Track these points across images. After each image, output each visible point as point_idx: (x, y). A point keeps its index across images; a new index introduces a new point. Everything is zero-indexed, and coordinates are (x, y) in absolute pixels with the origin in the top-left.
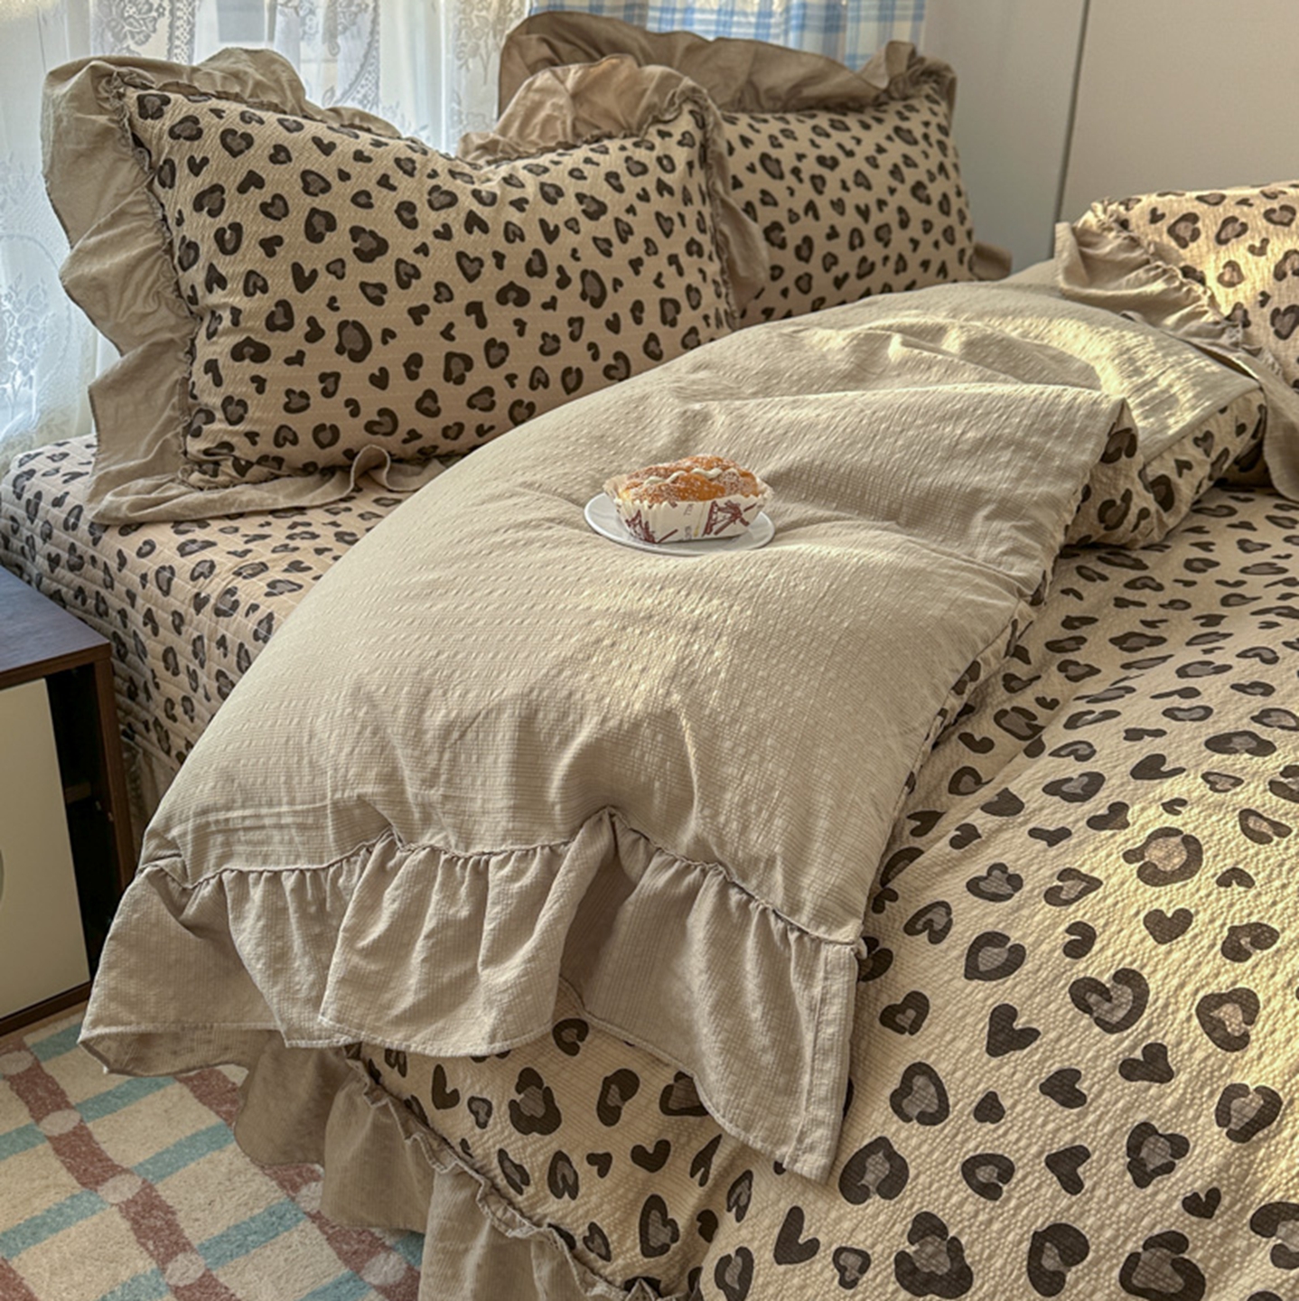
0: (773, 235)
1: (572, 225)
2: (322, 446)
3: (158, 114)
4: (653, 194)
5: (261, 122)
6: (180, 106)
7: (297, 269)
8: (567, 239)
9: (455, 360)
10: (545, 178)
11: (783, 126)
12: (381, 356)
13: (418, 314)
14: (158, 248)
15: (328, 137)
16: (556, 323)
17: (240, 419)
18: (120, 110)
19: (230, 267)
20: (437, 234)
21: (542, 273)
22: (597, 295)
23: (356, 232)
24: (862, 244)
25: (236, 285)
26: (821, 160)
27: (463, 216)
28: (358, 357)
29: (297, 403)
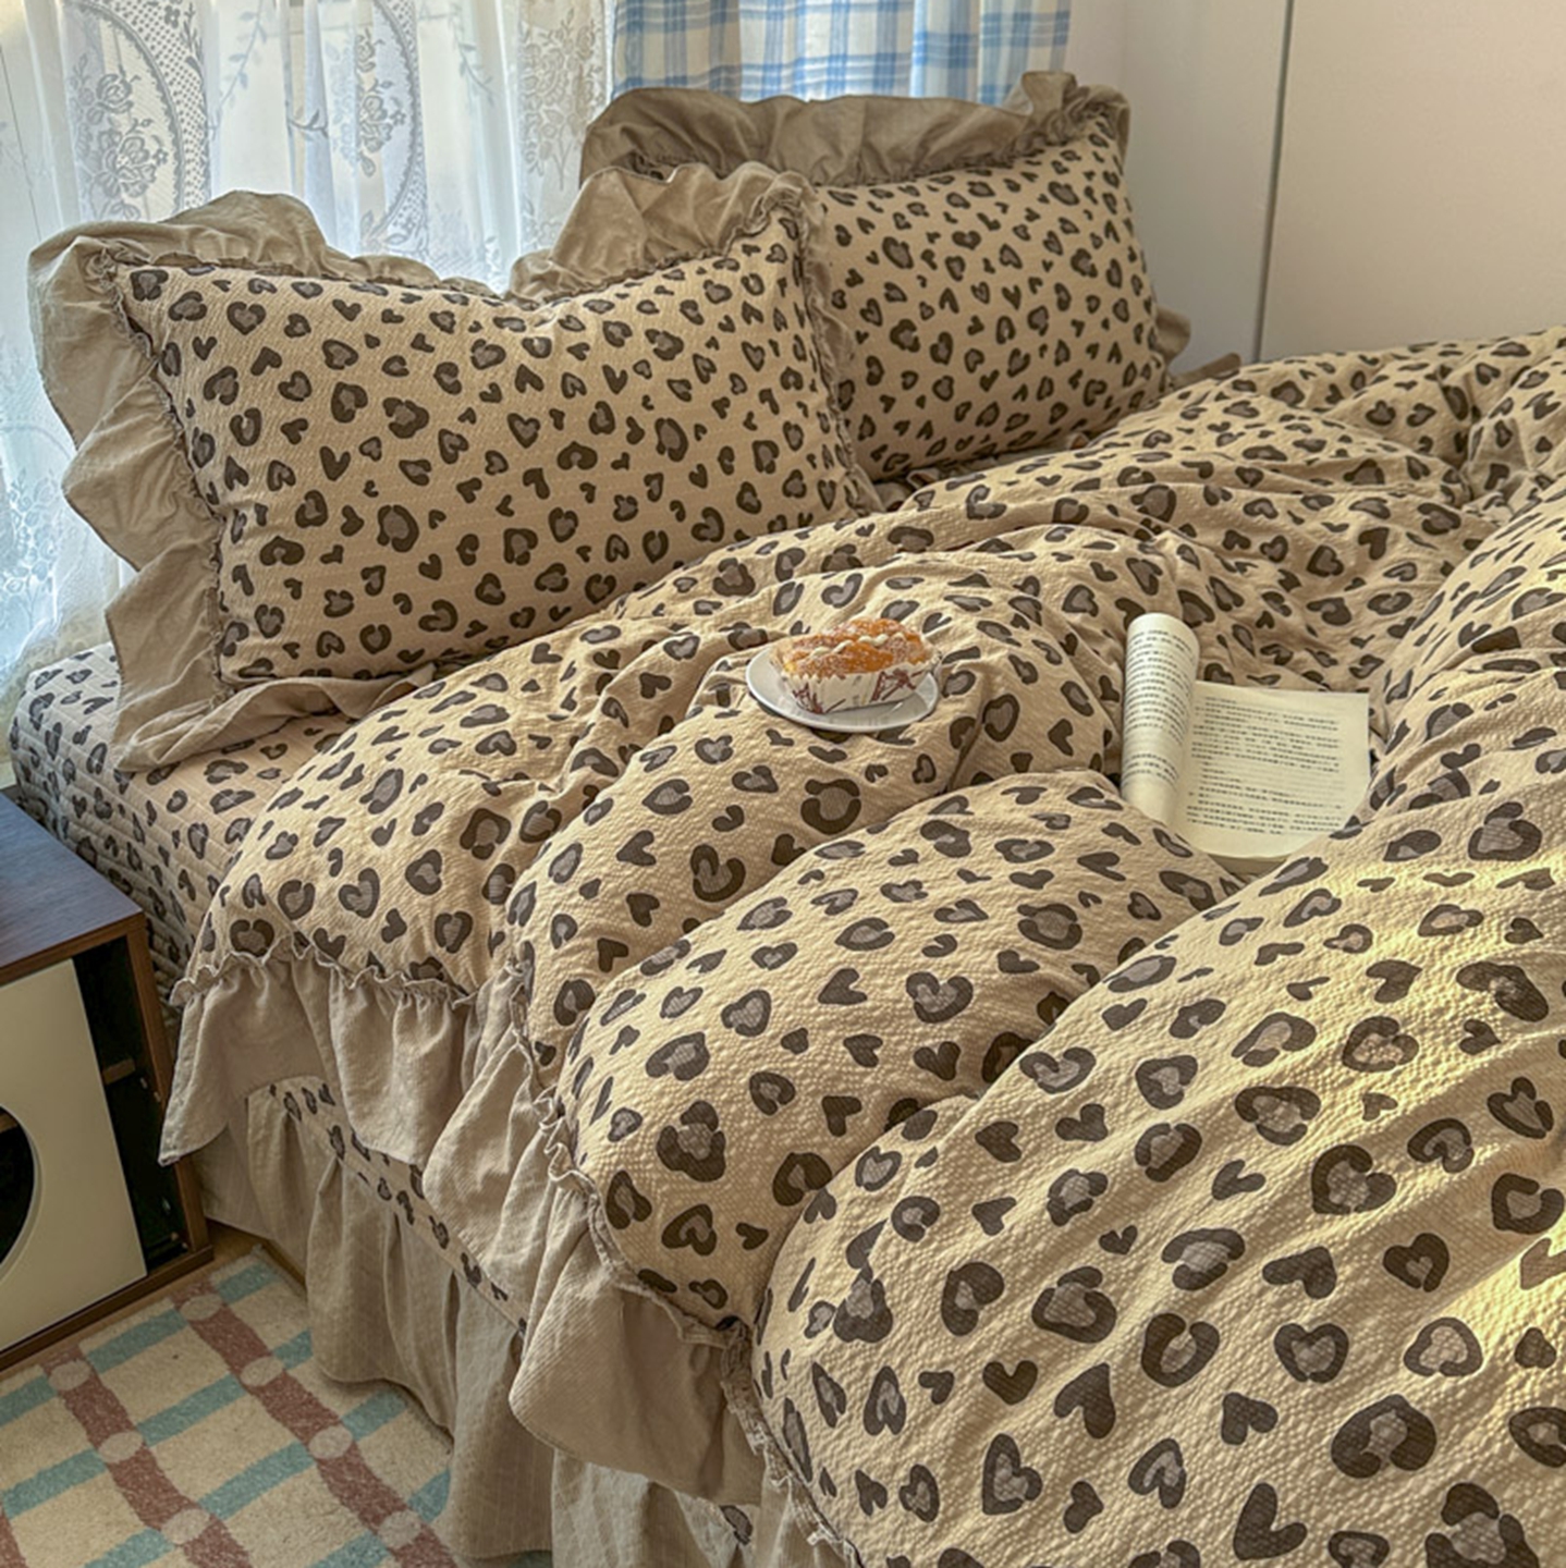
0: (902, 337)
1: (643, 368)
2: (373, 651)
3: (155, 293)
4: (738, 322)
5: (273, 290)
6: (179, 281)
7: (326, 454)
8: (637, 386)
9: (516, 537)
10: (610, 316)
11: (912, 199)
14: (169, 443)
15: (350, 297)
16: (631, 483)
17: (277, 630)
18: (113, 292)
20: (484, 397)
21: (609, 429)
22: (676, 446)
24: (1012, 335)
25: (258, 478)
27: (513, 372)
28: (403, 545)
29: (339, 604)
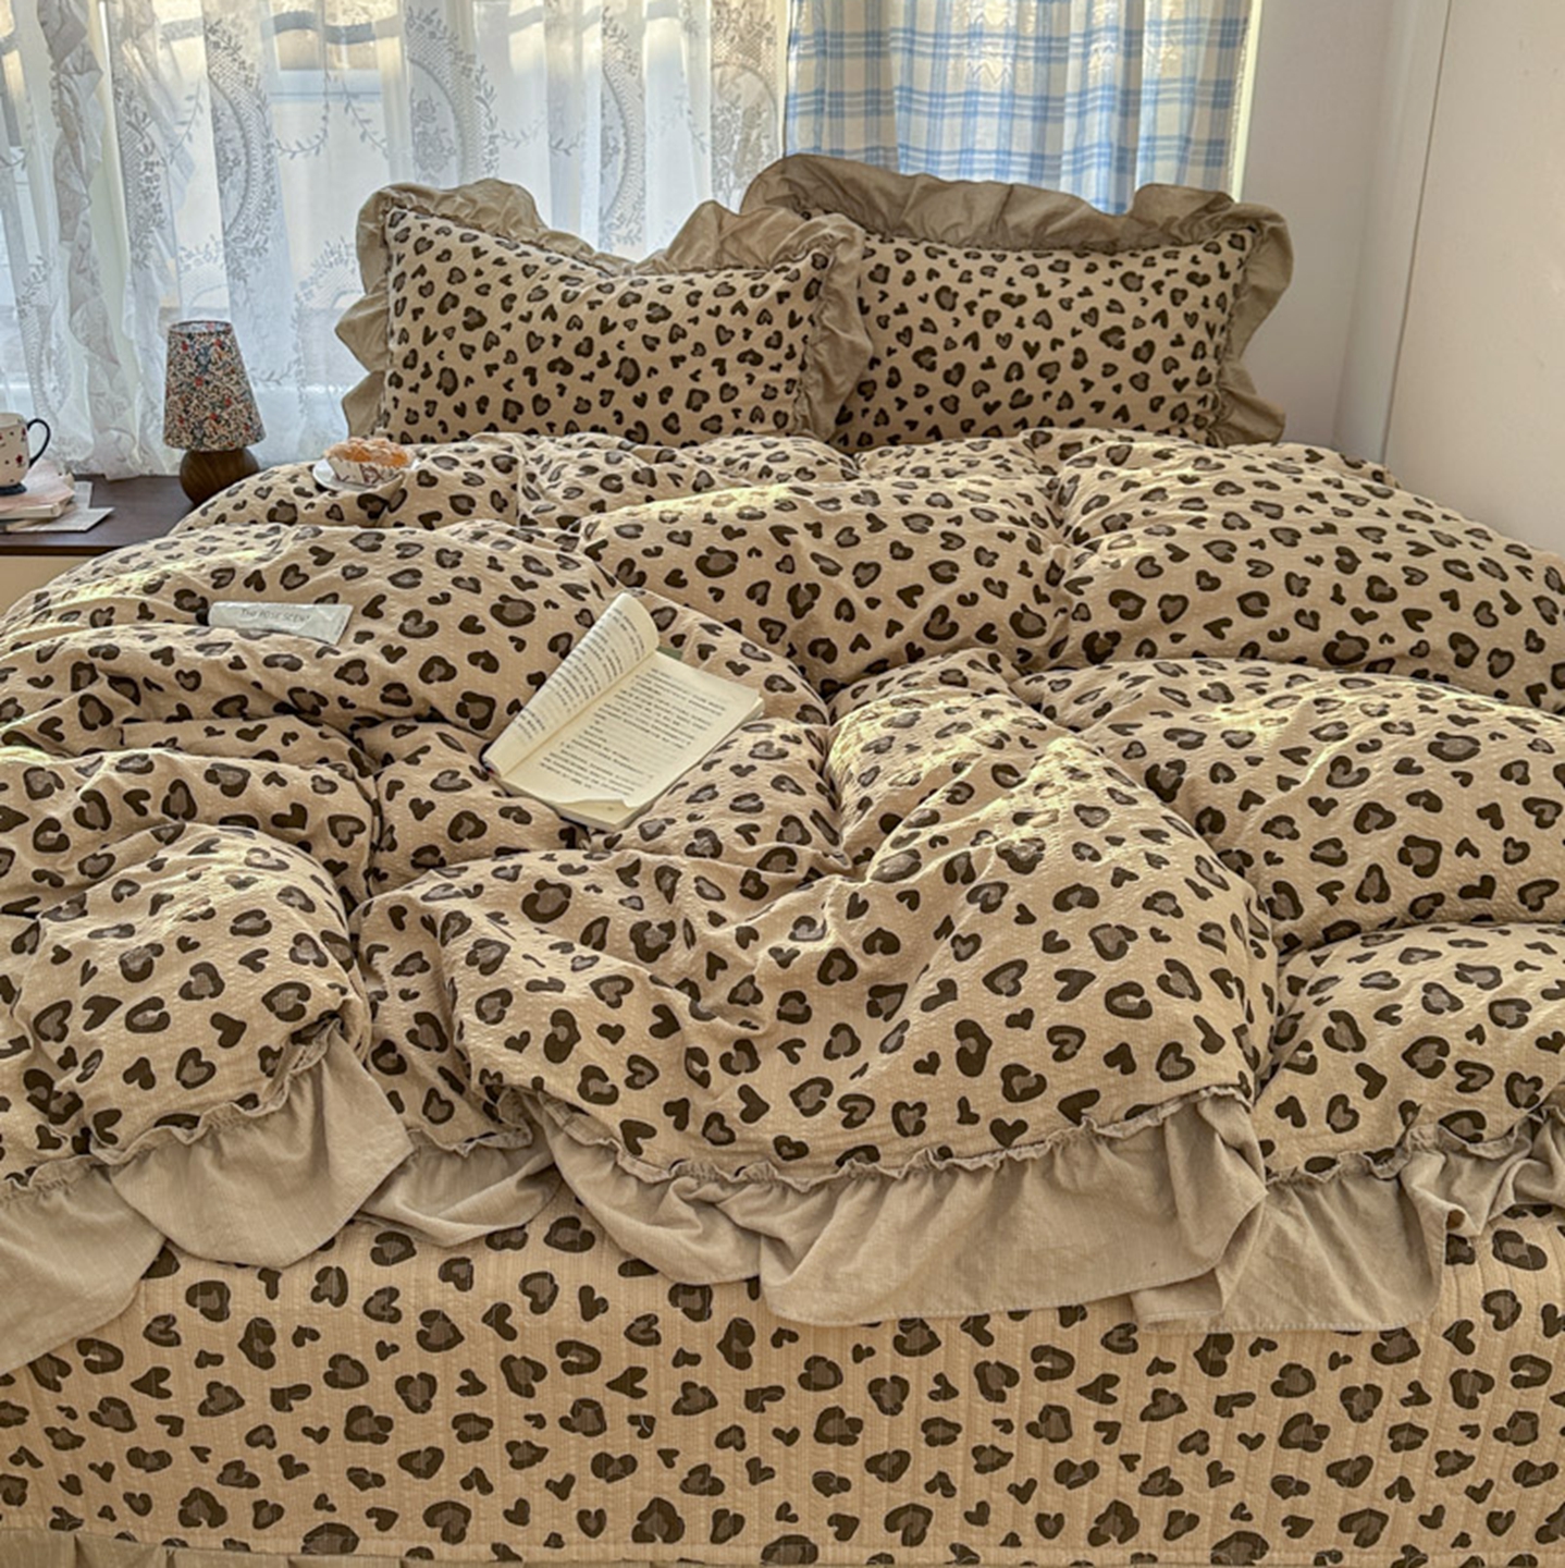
1: (630, 325)
8: (620, 333)
12: (461, 394)
13: (491, 369)
15: (488, 246)
16: (592, 392)
19: (397, 325)
20: (522, 318)
21: (587, 355)
22: (631, 376)
23: (469, 310)
24: (1020, 377)
25: (397, 336)
26: (1006, 298)
27: (546, 307)
28: (449, 392)
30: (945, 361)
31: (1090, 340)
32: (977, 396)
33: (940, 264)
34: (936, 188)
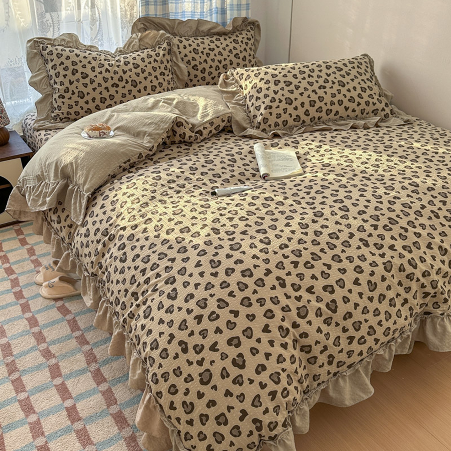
0: (195, 68)
1: (130, 70)
2: (77, 116)
3: (46, 50)
4: (152, 62)
5: (65, 51)
6: (50, 48)
7: (70, 80)
8: (129, 73)
9: (103, 99)
10: (127, 60)
11: (202, 40)
12: (86, 98)
13: (94, 89)
14: (46, 76)
15: (79, 53)
16: (125, 91)
17: (61, 110)
18: (39, 49)
19: (58, 80)
20: (99, 73)
21: (122, 81)
22: (135, 85)
23: (82, 73)
24: (219, 69)
25: (59, 84)
26: (210, 49)
27: (105, 69)
28: (82, 98)
29: (71, 107)
30: (200, 67)
31: (232, 57)
32: (209, 75)
33: (190, 42)
34: (181, 22)
